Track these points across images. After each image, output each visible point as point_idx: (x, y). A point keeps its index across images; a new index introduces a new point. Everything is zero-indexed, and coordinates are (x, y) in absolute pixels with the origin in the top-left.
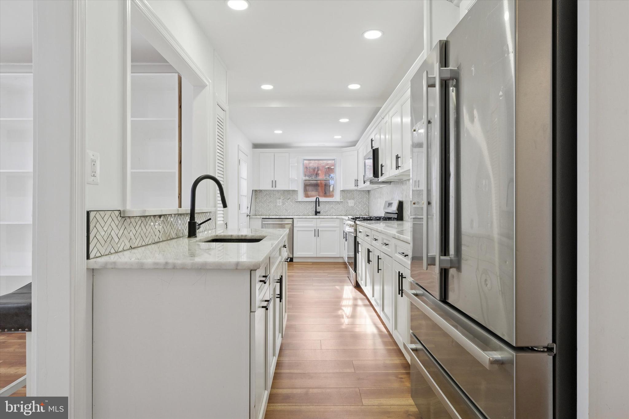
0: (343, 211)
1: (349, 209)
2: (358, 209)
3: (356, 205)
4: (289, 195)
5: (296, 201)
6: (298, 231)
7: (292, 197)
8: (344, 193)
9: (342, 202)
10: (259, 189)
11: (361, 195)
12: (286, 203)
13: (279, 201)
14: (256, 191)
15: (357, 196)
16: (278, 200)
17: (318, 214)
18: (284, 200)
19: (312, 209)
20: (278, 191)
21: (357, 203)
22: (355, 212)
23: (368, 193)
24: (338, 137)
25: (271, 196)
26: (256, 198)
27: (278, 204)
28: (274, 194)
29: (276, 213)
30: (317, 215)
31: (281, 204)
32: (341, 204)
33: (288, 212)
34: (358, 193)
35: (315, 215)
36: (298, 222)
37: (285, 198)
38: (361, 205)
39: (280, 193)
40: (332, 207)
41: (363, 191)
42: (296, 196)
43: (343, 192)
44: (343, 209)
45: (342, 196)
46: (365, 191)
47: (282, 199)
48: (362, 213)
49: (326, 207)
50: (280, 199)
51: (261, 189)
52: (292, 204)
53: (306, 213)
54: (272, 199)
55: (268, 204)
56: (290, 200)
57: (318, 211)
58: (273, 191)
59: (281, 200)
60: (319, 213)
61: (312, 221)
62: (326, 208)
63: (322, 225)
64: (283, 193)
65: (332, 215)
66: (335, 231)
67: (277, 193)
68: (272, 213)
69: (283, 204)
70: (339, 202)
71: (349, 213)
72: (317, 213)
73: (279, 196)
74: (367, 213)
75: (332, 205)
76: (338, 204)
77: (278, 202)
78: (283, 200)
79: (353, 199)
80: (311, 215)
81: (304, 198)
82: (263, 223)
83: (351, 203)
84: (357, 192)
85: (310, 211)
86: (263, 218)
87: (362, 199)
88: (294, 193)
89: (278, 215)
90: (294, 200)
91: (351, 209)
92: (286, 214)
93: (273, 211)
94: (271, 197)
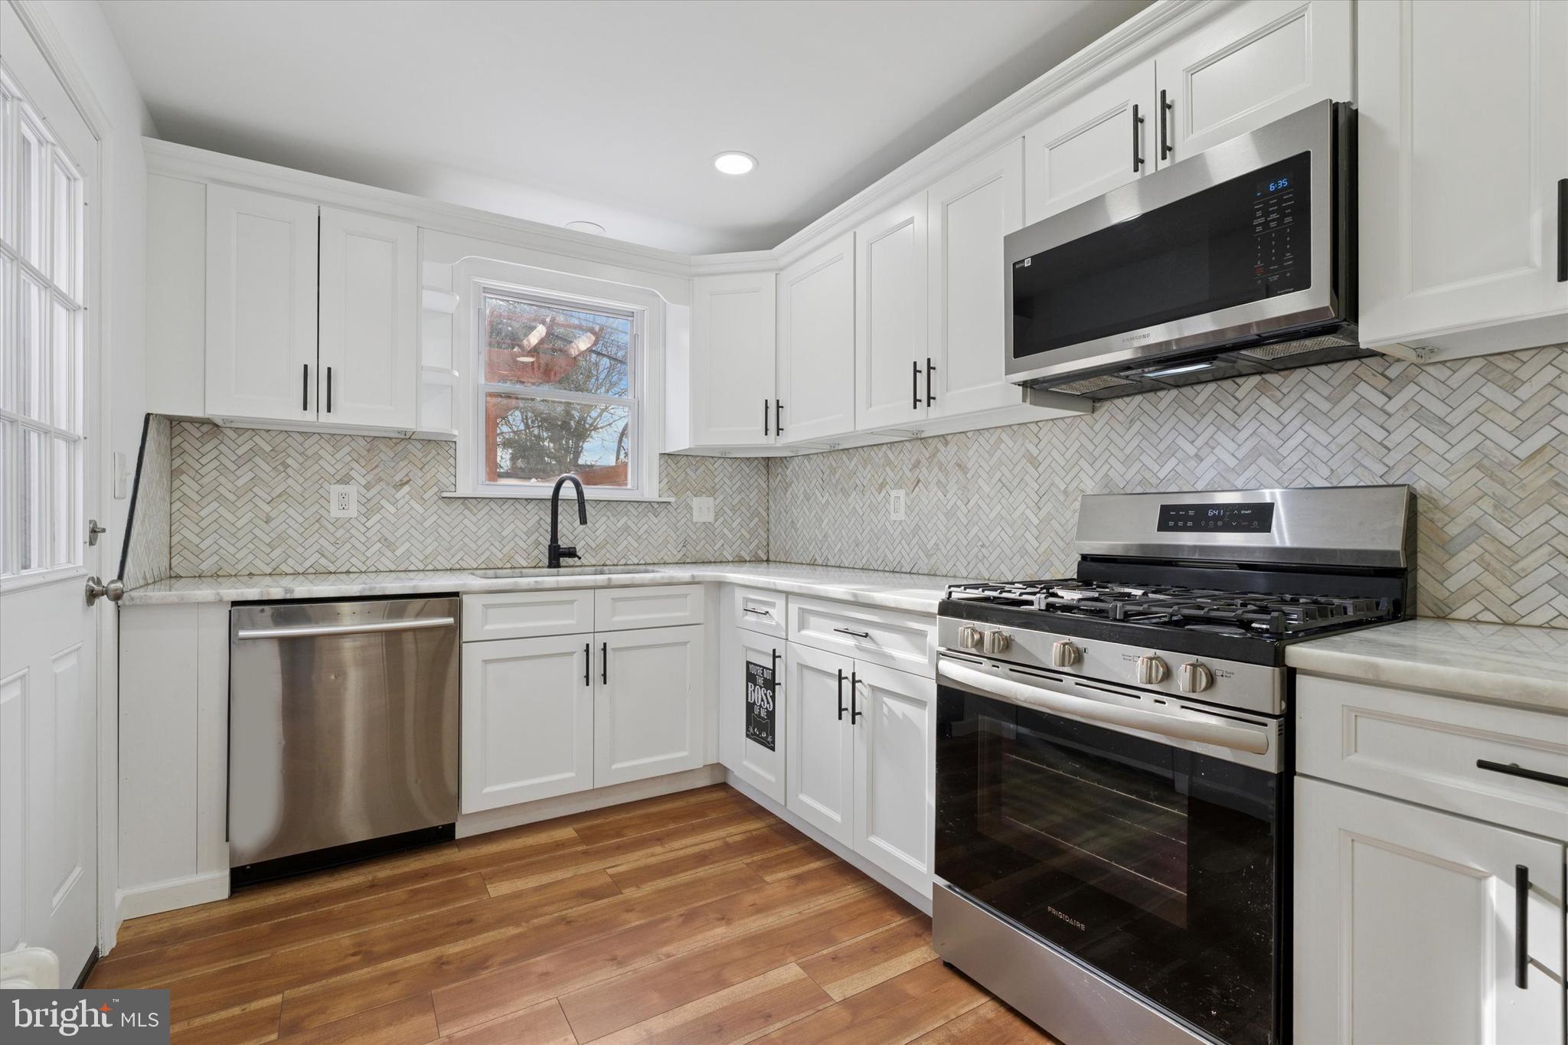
0: (669, 546)
1: (695, 537)
2: (730, 536)
3: (722, 519)
4: (402, 464)
5: (445, 494)
6: (486, 662)
7: (420, 474)
8: (673, 466)
9: (669, 503)
10: (197, 413)
11: (739, 476)
12: (383, 502)
13: (343, 496)
14: (174, 423)
15: (725, 479)
16: (336, 489)
17: (563, 561)
18: (374, 491)
19: (533, 538)
20: (336, 438)
21: (725, 508)
22: (716, 548)
23: (765, 472)
24: (734, 165)
25: (289, 461)
26: (174, 473)
27: (335, 512)
28: (309, 453)
29: (323, 561)
30: (558, 566)
31: (353, 511)
32: (663, 514)
33: (398, 553)
34: (730, 470)
35: (550, 566)
36: (490, 611)
37: (381, 480)
38: (740, 519)
39: (347, 449)
40: (626, 528)
41: (748, 459)
42: (442, 469)
43: (669, 461)
44: (672, 534)
45: (666, 480)
46: (756, 462)
47: (363, 482)
48: (743, 554)
49: (597, 525)
50: (346, 480)
51: (215, 410)
52: (421, 510)
53: (500, 556)
54: (290, 481)
55: (267, 508)
56: (407, 488)
57: (564, 543)
58: (300, 439)
59: (352, 490)
60: (571, 553)
61: (572, 602)
62: (598, 533)
63: (621, 619)
64: (368, 451)
65: (623, 561)
66: (685, 643)
67: (330, 449)
68: (290, 562)
69: (369, 509)
70: (656, 506)
71: (694, 553)
72: (558, 555)
73: (338, 466)
74: (760, 552)
75: (625, 519)
76: (650, 514)
77: (334, 498)
78: (368, 487)
79: (712, 492)
80: (525, 564)
81: (487, 482)
82: (242, 634)
83: (703, 509)
84: (725, 464)
85: (522, 544)
86: (235, 603)
87: (743, 495)
88: (434, 452)
89: (332, 569)
90: (435, 489)
91: (704, 535)
92: (387, 562)
93: (300, 550)
94: (289, 470)
